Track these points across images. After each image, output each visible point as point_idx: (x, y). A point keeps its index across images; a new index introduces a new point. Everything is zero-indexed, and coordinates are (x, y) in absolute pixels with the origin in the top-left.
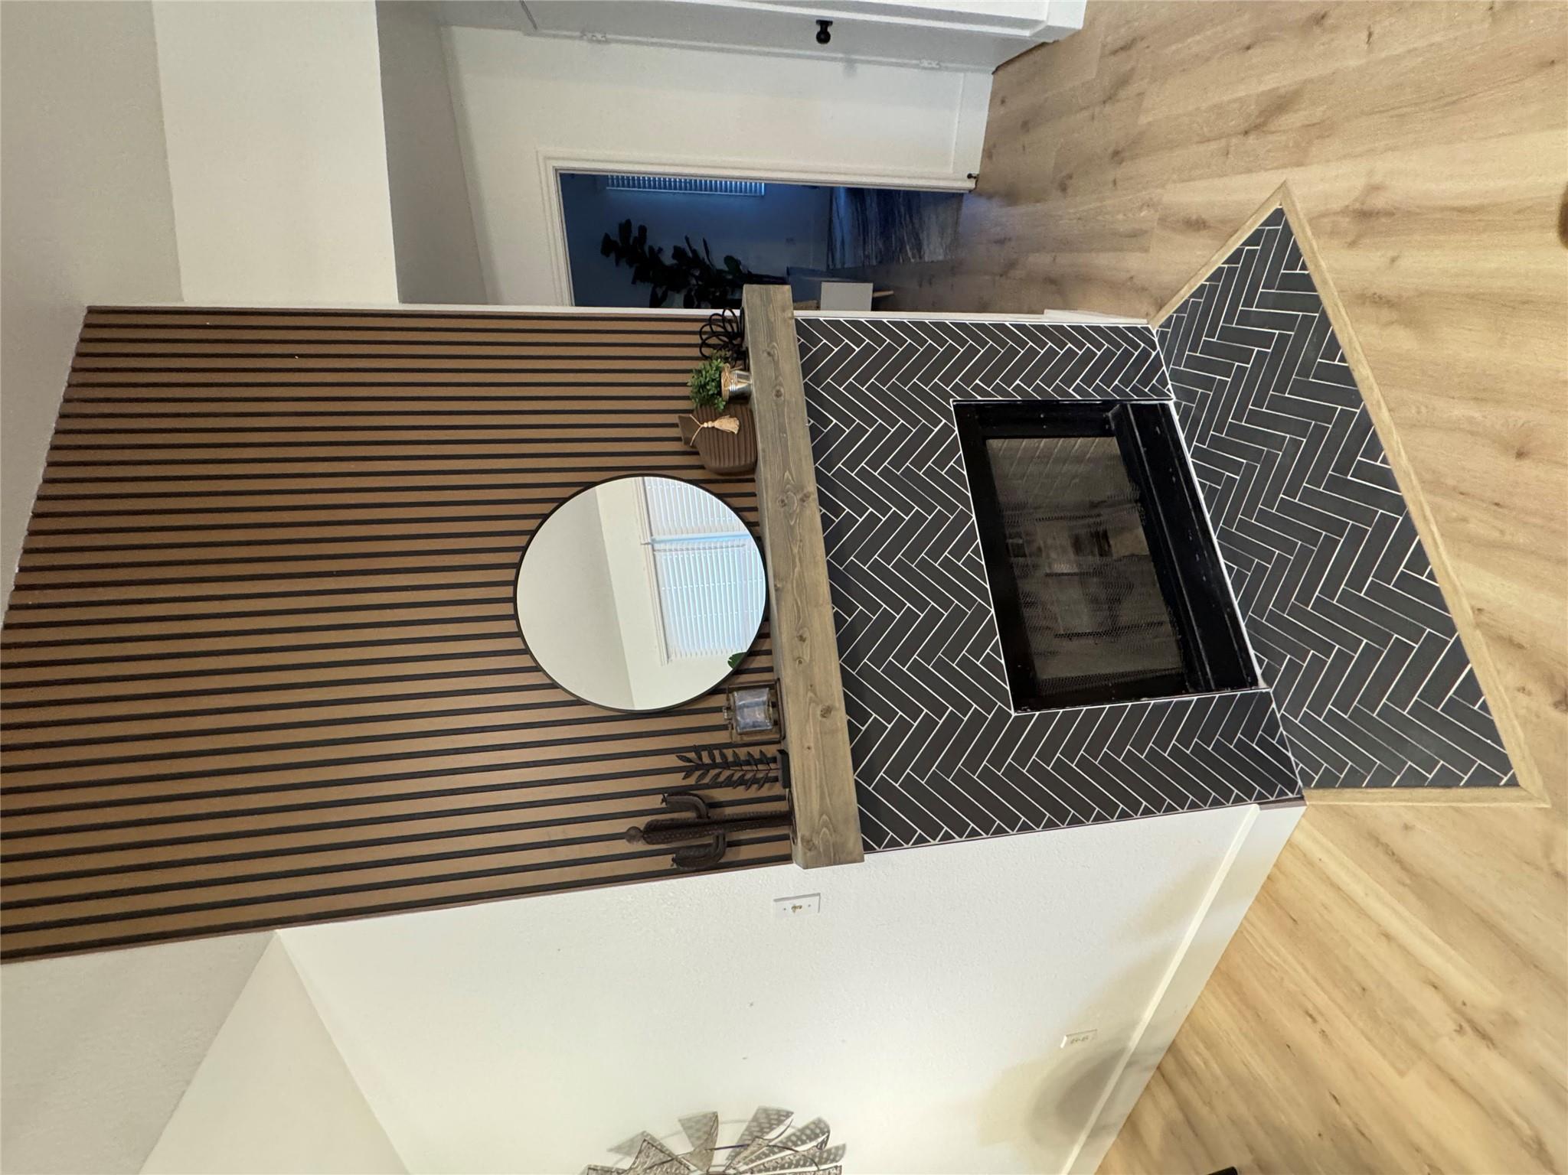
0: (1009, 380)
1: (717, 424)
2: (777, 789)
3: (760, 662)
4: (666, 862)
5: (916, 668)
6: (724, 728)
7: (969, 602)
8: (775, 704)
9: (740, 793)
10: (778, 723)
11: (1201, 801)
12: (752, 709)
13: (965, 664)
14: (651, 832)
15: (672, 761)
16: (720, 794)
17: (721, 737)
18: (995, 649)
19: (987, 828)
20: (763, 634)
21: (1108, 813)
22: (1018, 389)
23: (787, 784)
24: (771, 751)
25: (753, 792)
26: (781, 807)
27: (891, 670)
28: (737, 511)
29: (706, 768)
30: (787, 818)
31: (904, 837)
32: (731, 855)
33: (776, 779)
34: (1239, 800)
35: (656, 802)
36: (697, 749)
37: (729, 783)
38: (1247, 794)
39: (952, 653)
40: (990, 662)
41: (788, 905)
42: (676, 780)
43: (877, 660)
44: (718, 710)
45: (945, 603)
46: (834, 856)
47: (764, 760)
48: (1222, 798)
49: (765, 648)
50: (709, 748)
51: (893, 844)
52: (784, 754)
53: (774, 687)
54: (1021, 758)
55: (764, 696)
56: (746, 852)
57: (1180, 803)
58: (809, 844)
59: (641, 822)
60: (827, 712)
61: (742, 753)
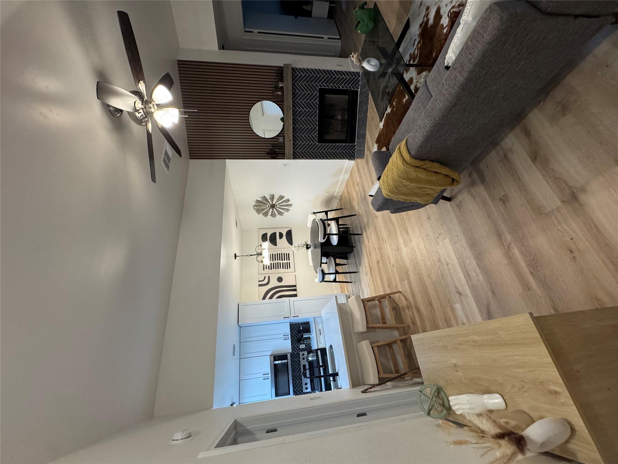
0: (329, 84)
1: (278, 93)
2: (283, 150)
3: (283, 132)
4: (269, 157)
5: (304, 136)
6: (277, 141)
7: (314, 126)
8: (284, 139)
9: (278, 150)
10: (284, 141)
11: (341, 158)
12: (281, 139)
13: (312, 136)
14: (268, 153)
15: (271, 145)
16: (276, 150)
17: (276, 143)
18: (316, 134)
19: (310, 158)
20: (283, 128)
21: (327, 158)
22: (331, 86)
23: (285, 149)
24: (283, 145)
25: (280, 150)
26: (284, 152)
27: (301, 136)
28: (280, 107)
29: (275, 147)
30: (284, 154)
31: (299, 158)
32: (277, 158)
33: (283, 149)
34: (346, 159)
35: (268, 150)
36: (274, 144)
37: (277, 149)
38: (347, 158)
39: (310, 134)
40: (315, 136)
41: (284, 165)
42: (271, 148)
43: (299, 134)
44: (276, 139)
45: (310, 126)
46: (289, 158)
47: (282, 146)
48: (344, 158)
49: (283, 130)
50: (275, 144)
51: (298, 159)
52: (285, 146)
53: (284, 136)
54: (317, 150)
55: (283, 138)
56: (279, 157)
57: (337, 158)
58: (286, 157)
59: (267, 152)
60: (290, 141)
61: (279, 145)
